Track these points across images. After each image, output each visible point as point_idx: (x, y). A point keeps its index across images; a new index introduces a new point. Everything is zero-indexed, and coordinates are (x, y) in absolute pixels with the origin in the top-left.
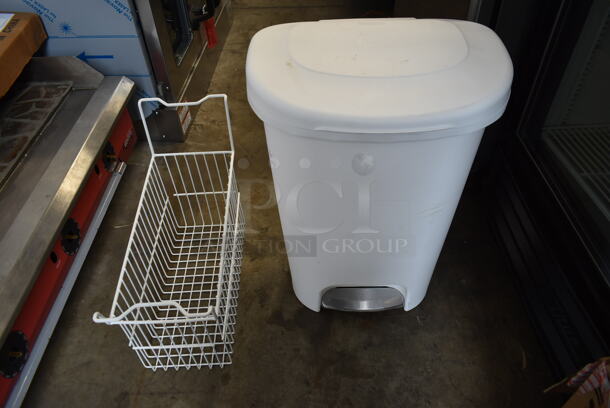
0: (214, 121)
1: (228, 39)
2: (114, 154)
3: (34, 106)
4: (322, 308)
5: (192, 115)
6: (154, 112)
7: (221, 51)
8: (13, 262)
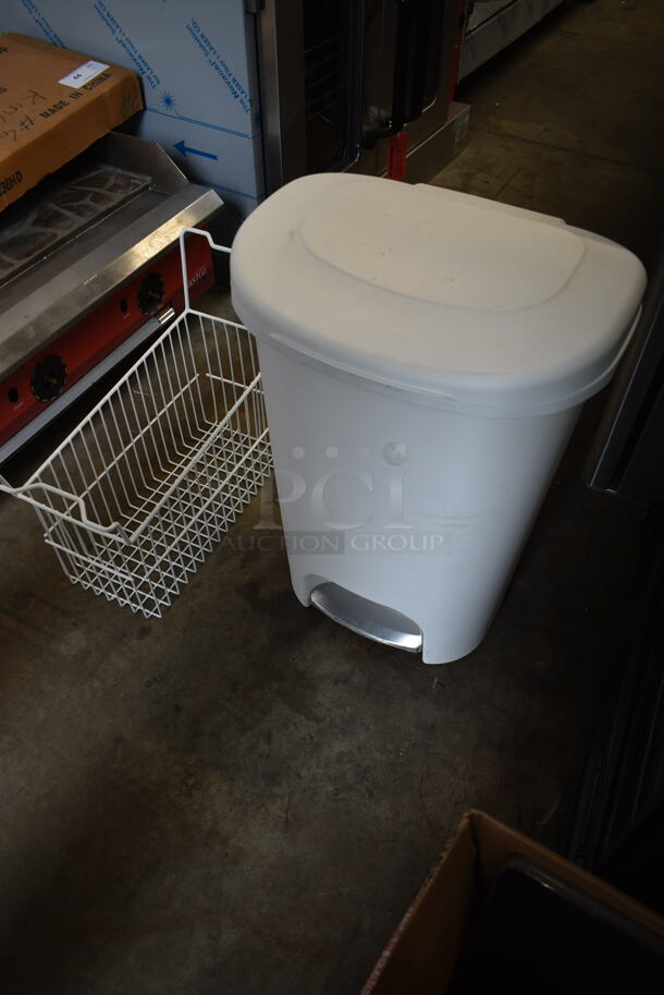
2: (160, 291)
3: (88, 198)
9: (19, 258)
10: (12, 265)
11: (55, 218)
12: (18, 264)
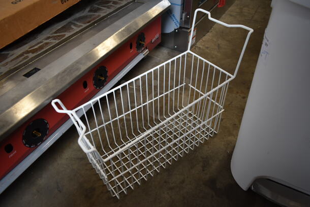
0: (207, 48)
1: (230, 9)
2: (144, 42)
3: (111, 3)
4: (250, 189)
5: (196, 39)
6: (175, 30)
7: (224, 13)
8: (56, 73)
9: (85, 23)
10: (82, 26)
11: (98, 10)
12: (84, 26)
